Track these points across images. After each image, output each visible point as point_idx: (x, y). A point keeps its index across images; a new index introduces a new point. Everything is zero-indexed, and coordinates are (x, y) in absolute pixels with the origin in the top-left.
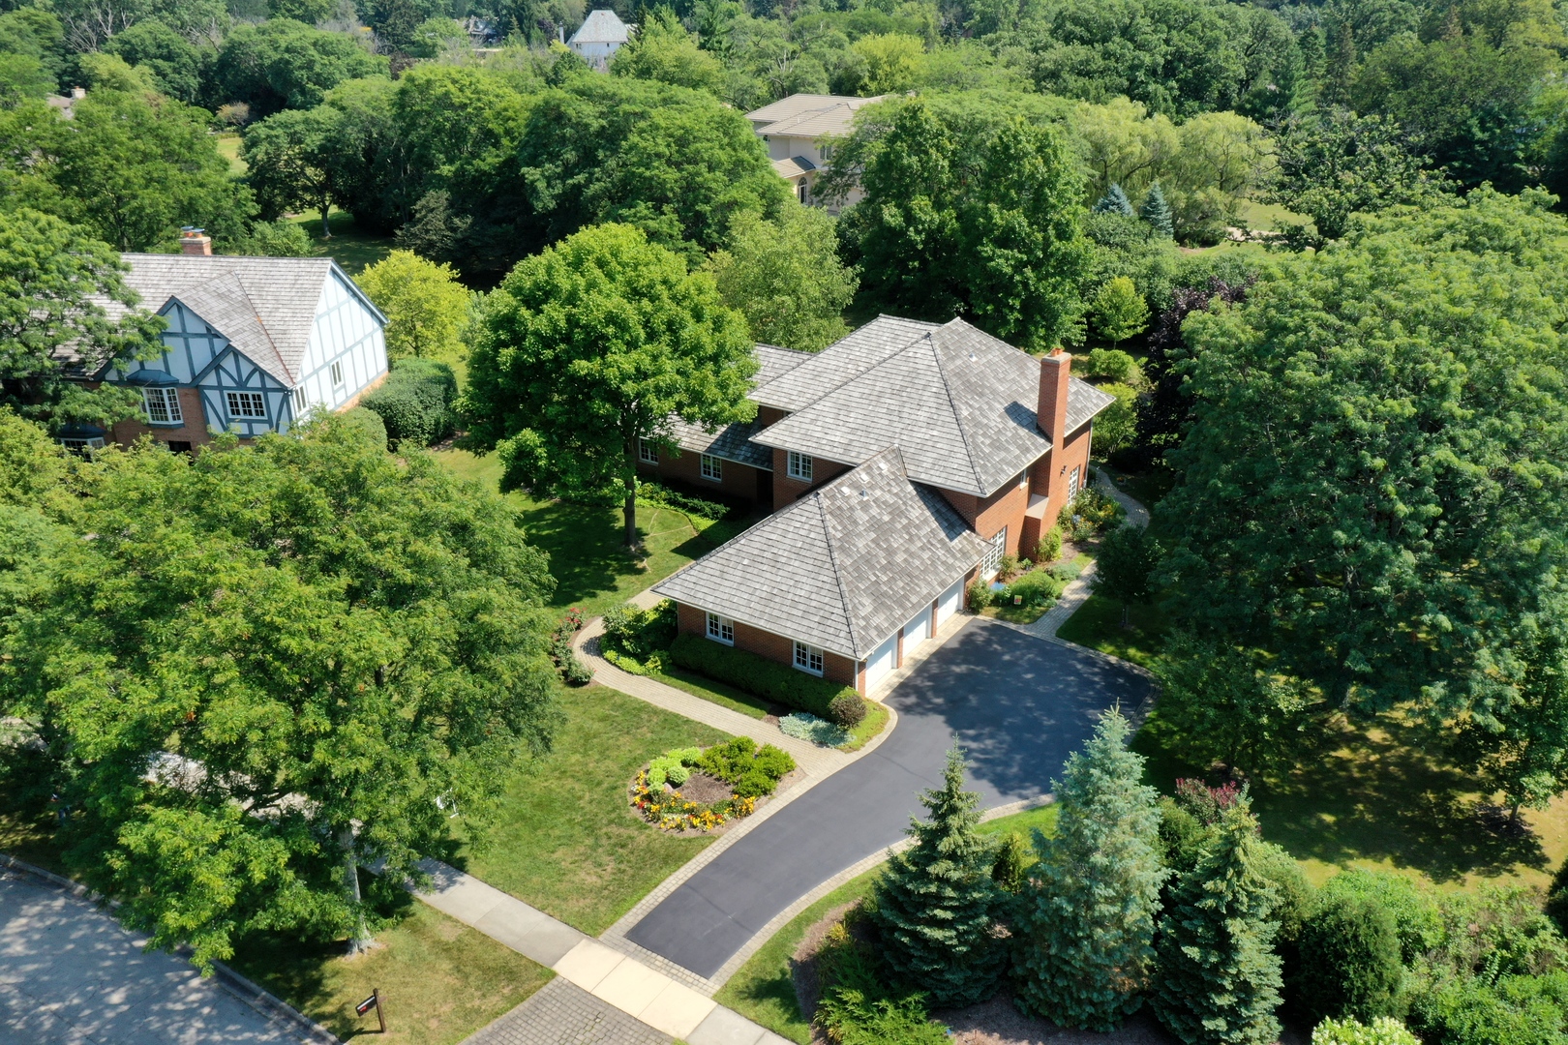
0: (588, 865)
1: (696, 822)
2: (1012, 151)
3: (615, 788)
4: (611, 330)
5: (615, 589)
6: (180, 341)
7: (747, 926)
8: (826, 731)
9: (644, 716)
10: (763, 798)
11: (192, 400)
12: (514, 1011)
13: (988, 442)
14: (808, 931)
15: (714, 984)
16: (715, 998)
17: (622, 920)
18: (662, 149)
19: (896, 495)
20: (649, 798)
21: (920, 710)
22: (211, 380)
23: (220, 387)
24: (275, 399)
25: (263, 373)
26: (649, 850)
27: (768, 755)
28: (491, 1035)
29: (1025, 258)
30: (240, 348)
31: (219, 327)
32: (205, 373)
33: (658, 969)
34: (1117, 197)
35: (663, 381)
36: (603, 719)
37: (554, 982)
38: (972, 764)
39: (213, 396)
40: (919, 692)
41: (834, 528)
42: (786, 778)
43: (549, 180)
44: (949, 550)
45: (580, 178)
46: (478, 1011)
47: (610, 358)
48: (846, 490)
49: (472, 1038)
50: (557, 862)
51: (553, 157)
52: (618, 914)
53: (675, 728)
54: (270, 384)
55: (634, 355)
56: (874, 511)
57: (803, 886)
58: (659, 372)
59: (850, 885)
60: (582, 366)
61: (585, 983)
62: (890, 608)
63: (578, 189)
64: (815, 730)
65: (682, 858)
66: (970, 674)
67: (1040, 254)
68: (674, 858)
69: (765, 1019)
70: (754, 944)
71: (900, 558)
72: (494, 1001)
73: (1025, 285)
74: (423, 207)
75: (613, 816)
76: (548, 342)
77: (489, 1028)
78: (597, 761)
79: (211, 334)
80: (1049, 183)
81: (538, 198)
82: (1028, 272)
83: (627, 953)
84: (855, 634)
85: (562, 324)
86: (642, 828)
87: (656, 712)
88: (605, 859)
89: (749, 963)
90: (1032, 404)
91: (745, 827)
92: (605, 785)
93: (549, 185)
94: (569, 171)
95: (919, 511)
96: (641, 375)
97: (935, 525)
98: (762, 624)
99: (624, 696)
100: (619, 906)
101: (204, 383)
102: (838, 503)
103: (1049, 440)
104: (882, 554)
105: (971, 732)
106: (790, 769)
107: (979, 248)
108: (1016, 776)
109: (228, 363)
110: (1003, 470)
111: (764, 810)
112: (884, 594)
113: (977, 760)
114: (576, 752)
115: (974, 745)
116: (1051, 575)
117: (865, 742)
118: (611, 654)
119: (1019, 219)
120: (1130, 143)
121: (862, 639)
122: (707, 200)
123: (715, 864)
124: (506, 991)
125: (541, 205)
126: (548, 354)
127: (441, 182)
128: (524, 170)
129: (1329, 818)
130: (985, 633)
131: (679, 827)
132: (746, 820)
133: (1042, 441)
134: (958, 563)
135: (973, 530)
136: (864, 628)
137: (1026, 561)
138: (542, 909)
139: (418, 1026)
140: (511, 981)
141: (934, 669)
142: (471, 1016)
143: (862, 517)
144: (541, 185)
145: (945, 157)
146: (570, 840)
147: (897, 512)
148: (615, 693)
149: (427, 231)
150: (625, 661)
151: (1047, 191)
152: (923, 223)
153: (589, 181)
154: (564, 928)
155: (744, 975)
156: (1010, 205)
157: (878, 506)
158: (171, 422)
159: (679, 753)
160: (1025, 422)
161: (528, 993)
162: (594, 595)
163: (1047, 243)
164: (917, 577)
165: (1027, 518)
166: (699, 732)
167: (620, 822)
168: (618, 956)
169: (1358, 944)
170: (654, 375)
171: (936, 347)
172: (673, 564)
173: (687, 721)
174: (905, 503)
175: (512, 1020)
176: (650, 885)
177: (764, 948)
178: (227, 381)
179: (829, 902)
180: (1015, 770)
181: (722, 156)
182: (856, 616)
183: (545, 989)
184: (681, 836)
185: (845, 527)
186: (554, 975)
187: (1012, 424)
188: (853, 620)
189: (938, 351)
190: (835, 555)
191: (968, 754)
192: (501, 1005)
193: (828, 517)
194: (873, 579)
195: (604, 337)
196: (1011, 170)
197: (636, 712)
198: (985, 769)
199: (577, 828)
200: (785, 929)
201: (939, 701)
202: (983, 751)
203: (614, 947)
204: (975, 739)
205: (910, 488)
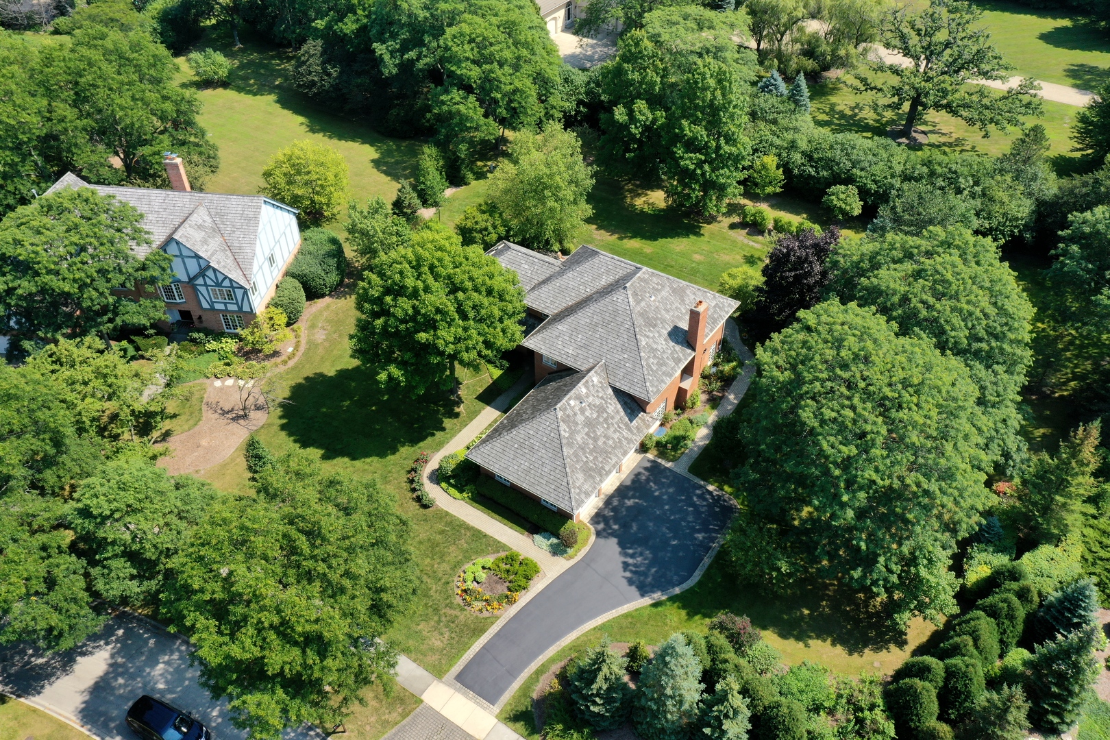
0: (436, 633)
1: (489, 608)
2: (700, 85)
3: (448, 583)
4: (438, 317)
5: (443, 429)
6: (180, 259)
7: (513, 674)
8: (557, 545)
9: (463, 531)
10: (523, 592)
11: (190, 290)
12: (404, 722)
13: (655, 362)
14: (542, 679)
15: (496, 709)
16: (497, 717)
17: (453, 669)
18: (469, 54)
19: (602, 398)
20: (465, 591)
21: (605, 534)
22: (200, 281)
23: (206, 285)
24: (239, 293)
25: (231, 280)
26: (466, 625)
27: (526, 564)
28: (395, 734)
29: (703, 158)
30: (216, 266)
31: (201, 254)
32: (196, 277)
33: (471, 699)
34: (775, 80)
35: (470, 343)
36: (442, 532)
37: (422, 706)
38: (628, 574)
39: (203, 289)
40: (606, 520)
41: (565, 431)
42: (536, 578)
43: (392, 53)
44: (629, 430)
45: (412, 54)
46: (388, 722)
47: (439, 333)
48: (572, 403)
49: (386, 736)
50: (420, 631)
51: (394, 36)
52: (451, 666)
53: (480, 541)
54: (235, 285)
55: (453, 329)
56: (588, 413)
57: (542, 650)
58: (470, 337)
59: (563, 650)
60: (422, 336)
61: (436, 706)
62: (593, 478)
63: (412, 62)
64: (551, 545)
65: (482, 631)
66: (636, 505)
67: (714, 156)
68: (478, 631)
69: (520, 731)
70: (516, 685)
71: (600, 443)
72: (394, 716)
73: (703, 174)
74: (306, 52)
75: (448, 601)
76: (403, 321)
77: (393, 731)
78: (439, 563)
79: (197, 257)
80: (724, 108)
81: (386, 66)
82: (706, 167)
83: (456, 689)
84: (573, 499)
85: (410, 312)
86: (463, 610)
87: (469, 528)
88: (444, 630)
89: (513, 697)
90: (684, 325)
91: (513, 610)
92: (443, 581)
93: (392, 56)
94: (405, 48)
95: (615, 407)
96: (458, 340)
97: (622, 413)
98: (525, 486)
99: (452, 516)
100: (452, 660)
101: (197, 282)
102: (567, 412)
103: (694, 350)
104: (591, 441)
105: (631, 551)
106: (537, 572)
107: (675, 149)
108: (650, 584)
109: (210, 273)
110: (663, 381)
111: (524, 599)
112: (591, 469)
113: (631, 571)
114: (428, 556)
115: (630, 561)
116: (691, 422)
117: (579, 553)
118: (444, 485)
119: (701, 132)
120: (795, 9)
121: (577, 501)
122: (498, 89)
123: (498, 634)
124: (400, 710)
125: (387, 71)
126: (402, 327)
127: (316, 34)
128: (375, 45)
129: (806, 612)
130: (647, 473)
131: (481, 611)
132: (514, 606)
133: (689, 351)
134: (634, 437)
135: (645, 412)
136: (578, 494)
137: (679, 411)
138: (414, 661)
139: (361, 729)
140: (402, 704)
141: (615, 502)
142: (385, 724)
143: (580, 418)
144: (387, 57)
145: (657, 74)
146: (426, 618)
147: (601, 410)
148: (447, 514)
149: (310, 72)
150: (452, 490)
151: (722, 113)
152: (640, 122)
153: (419, 58)
154: (426, 673)
155: (511, 704)
156: (695, 122)
157: (591, 409)
158: (178, 301)
159: (481, 561)
160: (680, 340)
161: (410, 712)
162: (433, 435)
163: (718, 147)
164: (610, 453)
165: (680, 388)
166: (491, 543)
167: (450, 606)
168: (452, 691)
169: (784, 725)
170: (465, 339)
171: (630, 296)
172: (477, 408)
173: (485, 536)
174: (606, 402)
175: (404, 726)
176: (466, 647)
177: (520, 688)
178: (209, 282)
179: (552, 661)
180: (649, 579)
181: (507, 54)
182: (574, 488)
183: (418, 710)
184: (481, 616)
185: (570, 428)
186: (422, 701)
187: (672, 344)
188: (572, 490)
189: (631, 300)
190: (564, 449)
191: (626, 566)
192: (399, 718)
193: (561, 424)
194: (585, 459)
195: (435, 321)
196: (698, 98)
197: (457, 527)
198: (635, 578)
199: (430, 609)
200: (530, 677)
201: (616, 527)
202: (635, 565)
203: (449, 685)
204: (632, 556)
205: (610, 391)
